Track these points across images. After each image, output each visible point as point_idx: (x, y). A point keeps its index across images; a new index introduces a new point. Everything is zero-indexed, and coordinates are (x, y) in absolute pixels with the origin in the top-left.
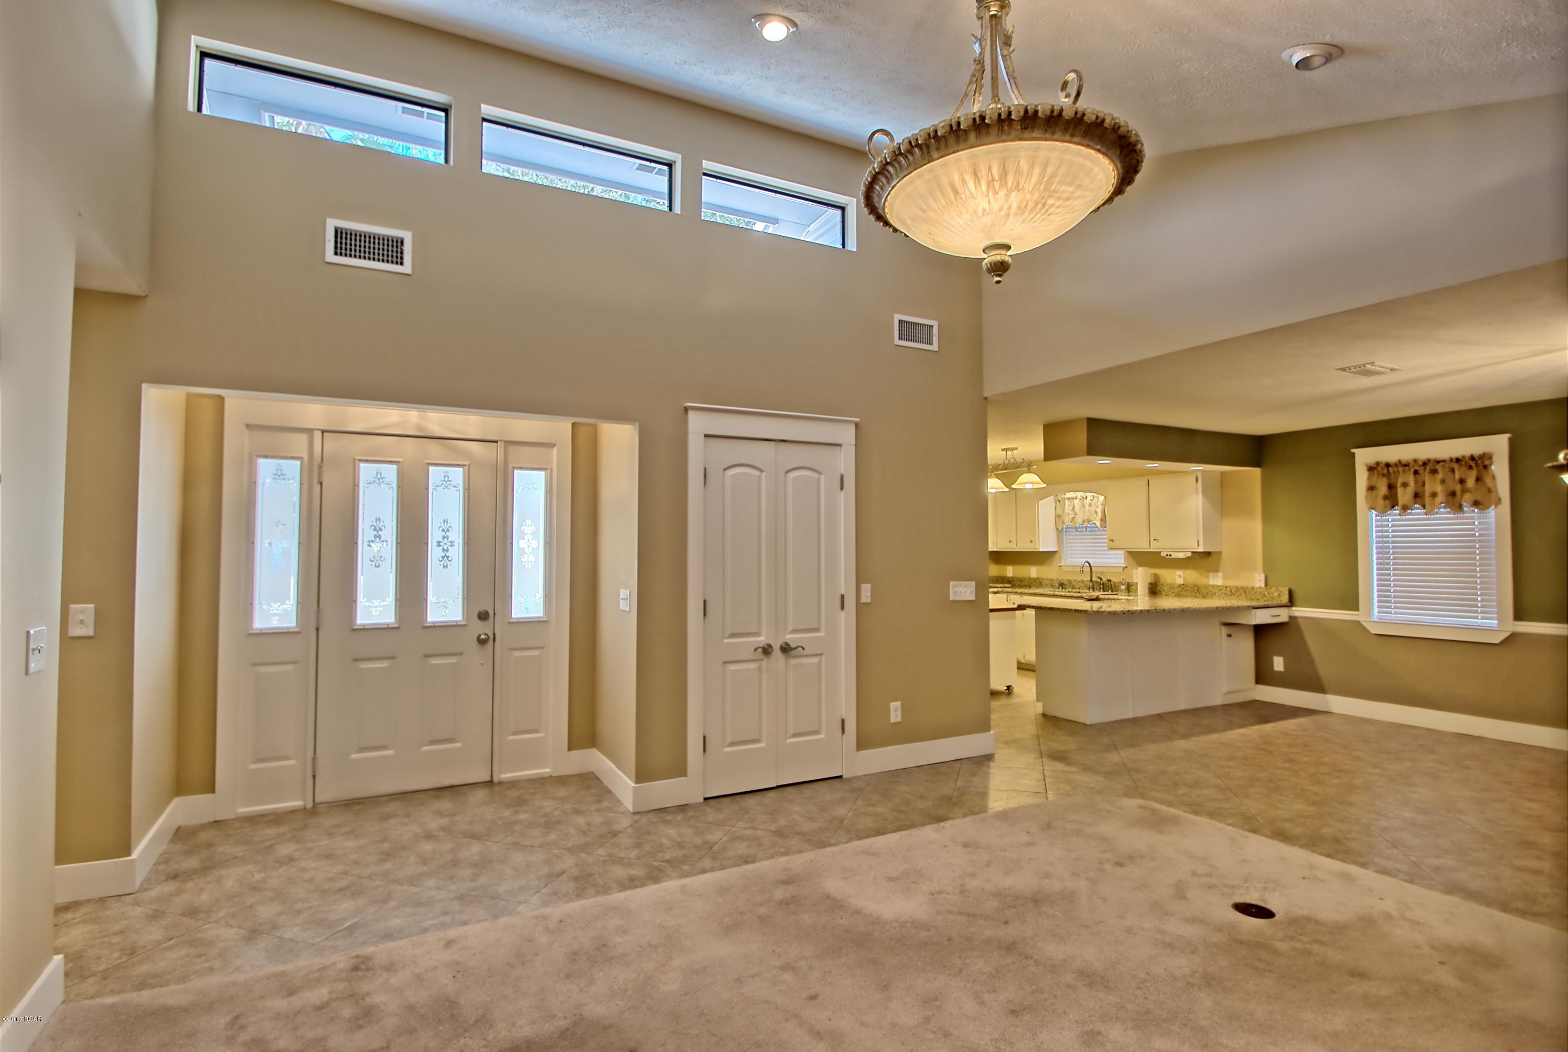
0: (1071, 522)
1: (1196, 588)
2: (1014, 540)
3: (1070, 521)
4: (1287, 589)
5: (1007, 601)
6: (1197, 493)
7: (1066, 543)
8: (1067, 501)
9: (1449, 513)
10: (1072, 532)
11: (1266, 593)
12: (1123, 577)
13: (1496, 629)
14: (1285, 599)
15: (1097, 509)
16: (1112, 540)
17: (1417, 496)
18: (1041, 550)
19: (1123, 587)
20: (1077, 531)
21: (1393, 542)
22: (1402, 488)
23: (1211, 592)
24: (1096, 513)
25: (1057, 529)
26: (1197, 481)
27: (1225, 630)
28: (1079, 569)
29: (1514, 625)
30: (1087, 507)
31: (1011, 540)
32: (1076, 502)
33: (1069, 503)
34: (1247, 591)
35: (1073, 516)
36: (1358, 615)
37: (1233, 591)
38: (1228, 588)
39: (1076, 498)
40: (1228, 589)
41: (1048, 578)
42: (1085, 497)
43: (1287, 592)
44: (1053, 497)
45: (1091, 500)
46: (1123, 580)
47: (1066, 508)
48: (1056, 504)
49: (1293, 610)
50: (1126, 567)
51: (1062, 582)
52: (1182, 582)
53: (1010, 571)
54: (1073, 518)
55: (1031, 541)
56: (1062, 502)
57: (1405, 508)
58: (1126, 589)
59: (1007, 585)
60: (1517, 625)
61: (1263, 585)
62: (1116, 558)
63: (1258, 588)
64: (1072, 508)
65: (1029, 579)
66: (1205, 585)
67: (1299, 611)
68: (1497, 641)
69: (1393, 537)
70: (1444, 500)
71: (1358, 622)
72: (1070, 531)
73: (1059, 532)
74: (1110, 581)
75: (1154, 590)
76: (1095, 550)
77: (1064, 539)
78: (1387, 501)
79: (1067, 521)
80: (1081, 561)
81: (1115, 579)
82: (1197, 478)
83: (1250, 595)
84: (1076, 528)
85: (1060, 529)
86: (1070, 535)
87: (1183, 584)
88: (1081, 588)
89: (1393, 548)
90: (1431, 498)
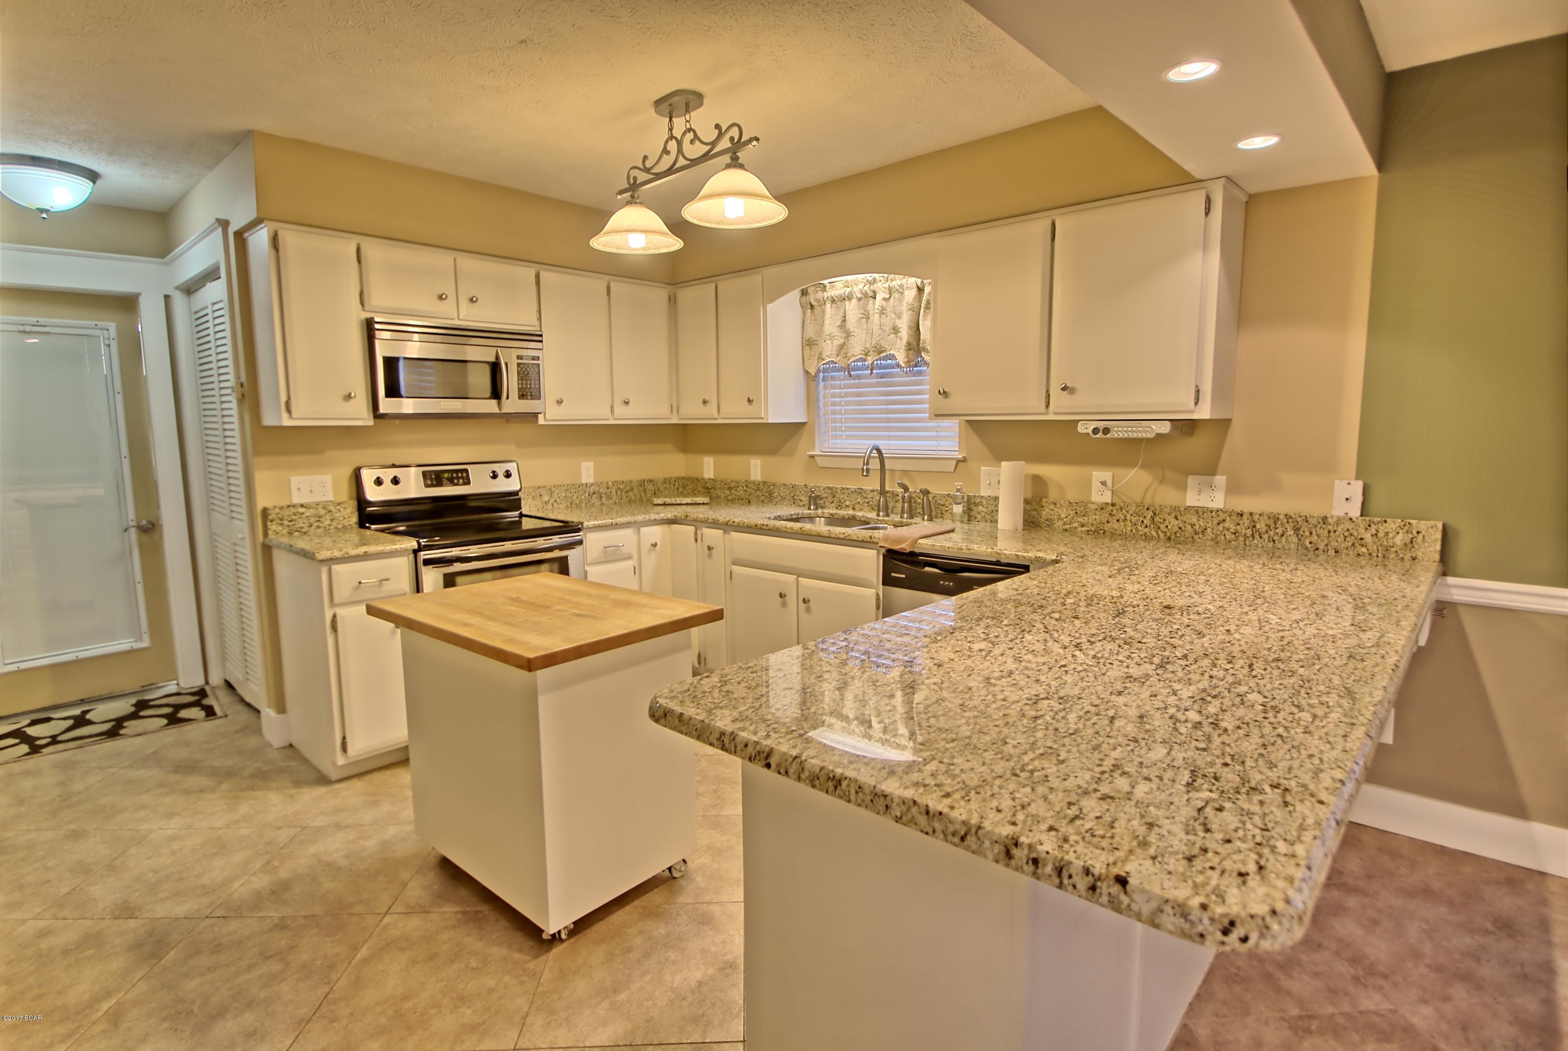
0: (838, 355)
1: (1149, 514)
2: (714, 397)
3: (834, 353)
4: (1440, 525)
5: (696, 540)
6: (1206, 246)
7: (825, 406)
8: (827, 306)
10: (839, 378)
11: (1368, 536)
12: (958, 484)
15: (897, 321)
16: (945, 394)
18: (771, 421)
19: (958, 509)
20: (850, 376)
23: (1193, 525)
24: (896, 330)
25: (807, 373)
26: (1207, 212)
28: (859, 464)
30: (875, 318)
31: (707, 398)
32: (851, 307)
33: (833, 312)
34: (1305, 528)
35: (842, 341)
37: (1261, 526)
38: (1245, 517)
39: (849, 297)
40: (1246, 521)
41: (787, 483)
42: (871, 294)
43: (1432, 535)
44: (795, 294)
45: (884, 299)
46: (958, 490)
47: (827, 322)
48: (804, 313)
49: (1449, 586)
50: (964, 460)
51: (817, 493)
52: (1107, 498)
53: (709, 467)
54: (842, 346)
55: (749, 401)
56: (817, 310)
58: (964, 511)
59: (700, 500)
61: (1355, 512)
62: (937, 438)
63: (1339, 521)
64: (839, 323)
65: (748, 483)
66: (1176, 508)
72: (833, 378)
73: (810, 379)
74: (926, 492)
76: (888, 420)
77: (821, 396)
79: (828, 354)
80: (863, 446)
81: (938, 489)
82: (1208, 201)
83: (1314, 538)
84: (848, 369)
85: (812, 371)
86: (833, 387)
87: (1113, 505)
88: (857, 506)
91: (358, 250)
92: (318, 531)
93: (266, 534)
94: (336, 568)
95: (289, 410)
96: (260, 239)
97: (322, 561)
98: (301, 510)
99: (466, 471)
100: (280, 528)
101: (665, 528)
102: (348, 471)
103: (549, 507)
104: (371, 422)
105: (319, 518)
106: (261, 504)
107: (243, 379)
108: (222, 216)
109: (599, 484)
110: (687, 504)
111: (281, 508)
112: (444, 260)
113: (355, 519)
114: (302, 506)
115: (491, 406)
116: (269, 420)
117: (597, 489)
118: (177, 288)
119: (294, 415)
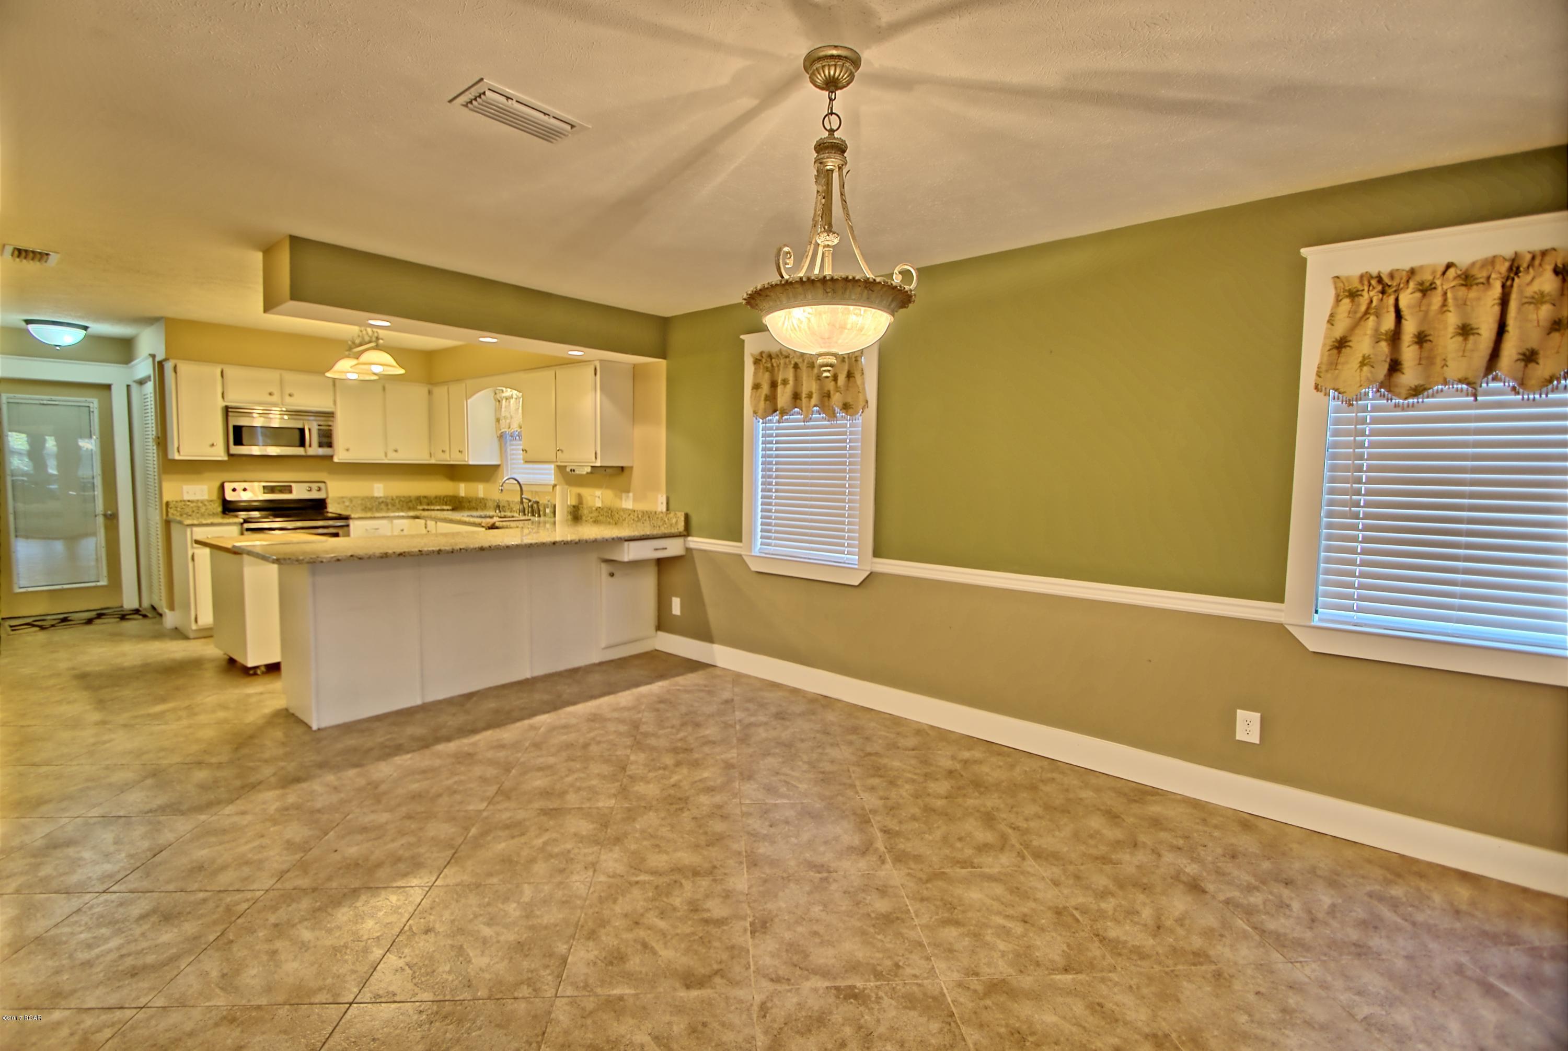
0: (508, 427)
1: (611, 512)
2: (447, 449)
4: (683, 514)
6: (594, 390)
7: (509, 455)
8: (504, 401)
9: (825, 419)
11: (667, 519)
12: (546, 497)
13: (856, 567)
14: (681, 527)
17: (796, 396)
18: (471, 463)
21: (777, 456)
22: (782, 386)
23: (622, 517)
25: (498, 436)
26: (595, 374)
27: (605, 568)
29: (872, 563)
31: (445, 451)
32: (512, 402)
34: (651, 516)
35: (509, 420)
36: (741, 547)
37: (639, 516)
39: (512, 397)
40: (636, 514)
41: (492, 498)
42: (517, 396)
43: (683, 519)
47: (503, 410)
48: (494, 402)
49: (688, 543)
50: (554, 486)
51: (502, 504)
52: (600, 505)
53: (462, 489)
54: (509, 423)
55: (461, 452)
56: (500, 402)
57: (784, 412)
59: (445, 507)
60: (875, 563)
61: (664, 510)
63: (659, 513)
64: (508, 411)
65: (476, 499)
66: (618, 509)
67: (695, 542)
68: (857, 584)
69: (777, 449)
70: (817, 403)
71: (740, 556)
72: (507, 440)
73: (499, 441)
74: (538, 502)
75: (576, 515)
78: (768, 402)
79: (504, 427)
81: (542, 501)
82: (595, 369)
83: (653, 522)
85: (501, 437)
86: (508, 445)
88: (516, 511)
89: (777, 463)
90: (807, 399)
91: (222, 372)
92: (198, 515)
93: (167, 515)
94: (195, 529)
95: (178, 451)
96: (169, 366)
97: (188, 525)
98: (188, 503)
99: (291, 486)
100: (175, 512)
101: (411, 521)
102: (218, 484)
103: (349, 509)
104: (226, 458)
105: (198, 508)
106: (165, 499)
107: (160, 435)
108: (152, 352)
109: (386, 498)
110: (438, 510)
111: (176, 502)
112: (274, 375)
113: (220, 509)
114: (189, 501)
115: (300, 451)
116: (170, 457)
117: (384, 500)
118: (135, 382)
119: (181, 453)
